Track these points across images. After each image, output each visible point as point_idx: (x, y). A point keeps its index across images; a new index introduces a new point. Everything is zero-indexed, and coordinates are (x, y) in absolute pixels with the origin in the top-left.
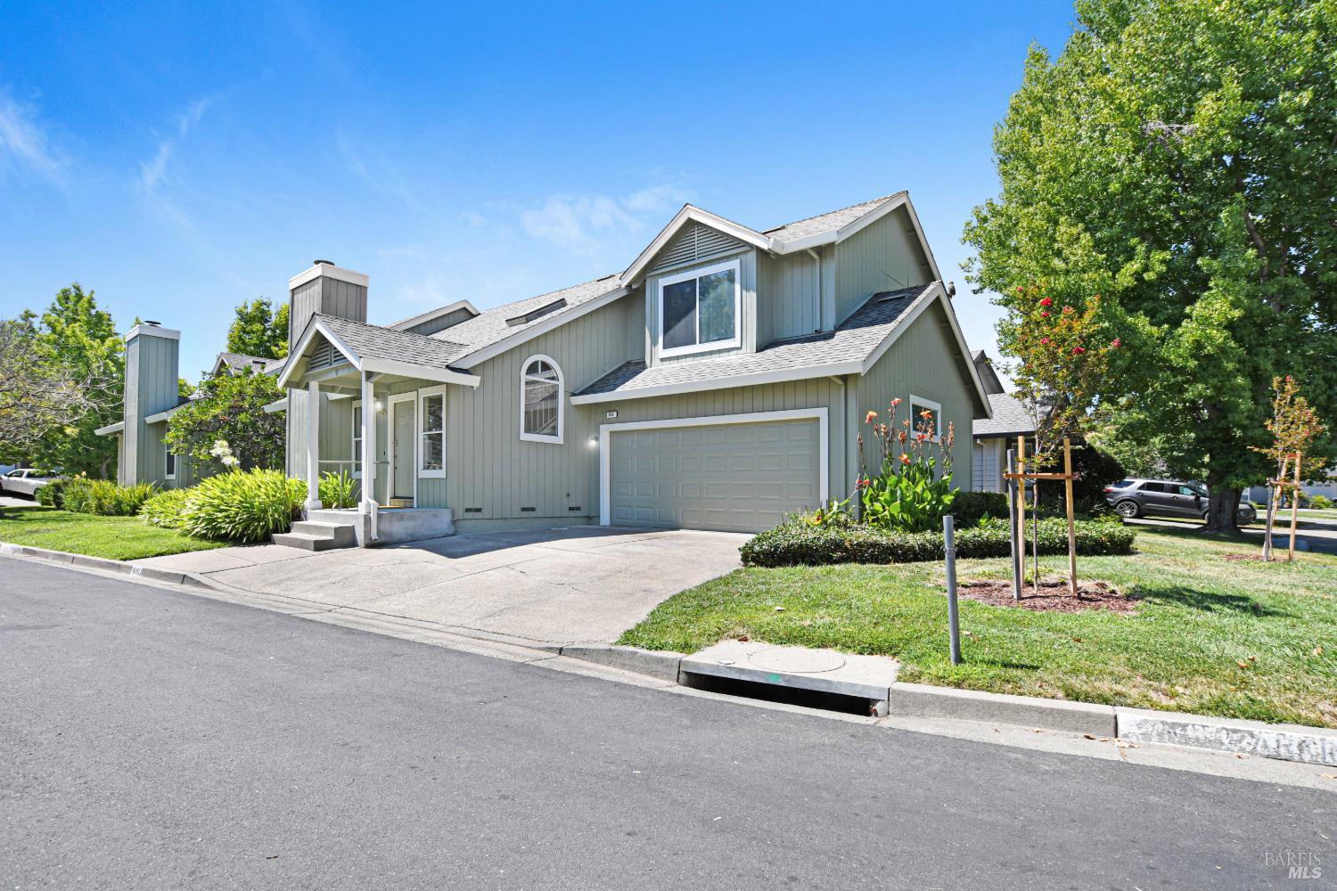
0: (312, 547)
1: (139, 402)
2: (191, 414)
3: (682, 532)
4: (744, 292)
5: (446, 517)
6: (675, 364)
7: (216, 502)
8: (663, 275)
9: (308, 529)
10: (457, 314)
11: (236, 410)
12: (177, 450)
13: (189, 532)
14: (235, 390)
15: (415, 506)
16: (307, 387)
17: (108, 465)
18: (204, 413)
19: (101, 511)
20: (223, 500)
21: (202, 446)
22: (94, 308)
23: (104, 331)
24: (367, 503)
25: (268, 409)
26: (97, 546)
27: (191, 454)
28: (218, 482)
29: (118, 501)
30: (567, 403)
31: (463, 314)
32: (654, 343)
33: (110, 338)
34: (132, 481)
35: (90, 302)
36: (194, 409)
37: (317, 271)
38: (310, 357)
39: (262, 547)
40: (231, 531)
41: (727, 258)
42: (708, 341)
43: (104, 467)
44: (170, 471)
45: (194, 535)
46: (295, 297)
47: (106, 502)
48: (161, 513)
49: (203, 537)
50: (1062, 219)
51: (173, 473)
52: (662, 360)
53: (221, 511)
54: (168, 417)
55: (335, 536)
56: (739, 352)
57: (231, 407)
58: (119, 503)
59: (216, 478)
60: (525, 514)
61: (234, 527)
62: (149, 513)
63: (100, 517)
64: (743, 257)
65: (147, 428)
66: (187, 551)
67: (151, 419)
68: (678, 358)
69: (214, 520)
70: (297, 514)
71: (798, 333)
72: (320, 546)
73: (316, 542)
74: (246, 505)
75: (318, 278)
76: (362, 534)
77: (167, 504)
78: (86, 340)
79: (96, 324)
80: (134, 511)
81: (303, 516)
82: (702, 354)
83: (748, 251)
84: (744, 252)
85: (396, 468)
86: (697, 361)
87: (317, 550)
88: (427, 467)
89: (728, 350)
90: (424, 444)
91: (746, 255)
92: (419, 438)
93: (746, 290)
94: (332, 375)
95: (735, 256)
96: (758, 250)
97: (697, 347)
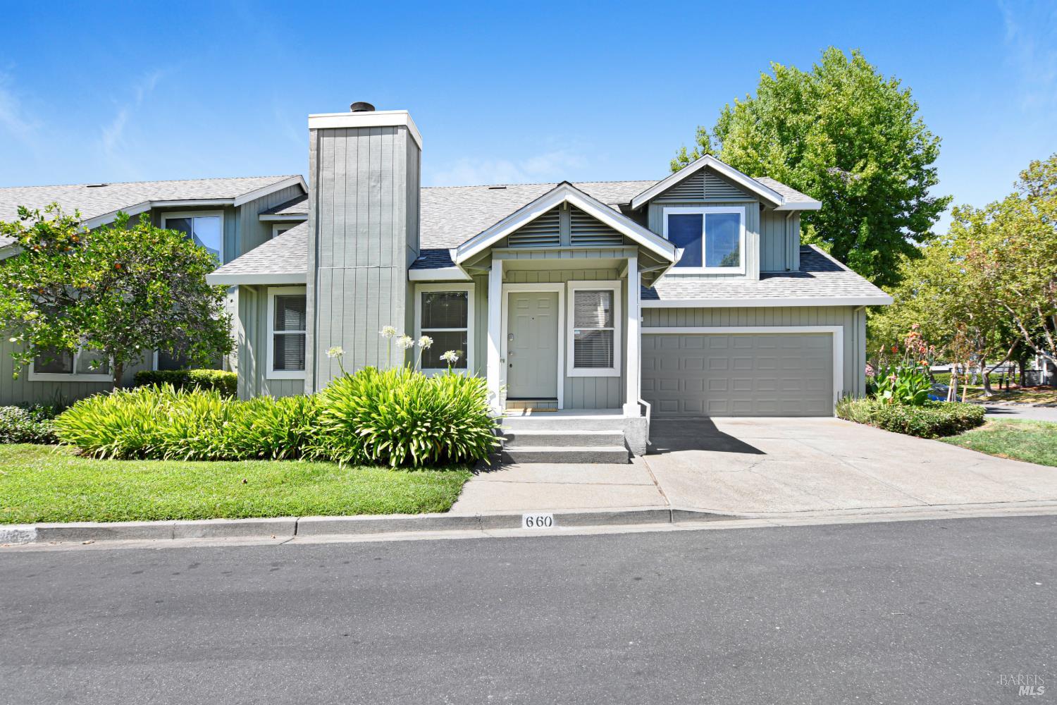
8: (667, 205)
15: (561, 407)
37: (395, 119)
41: (734, 204)
42: (715, 265)
56: (743, 277)
64: (748, 205)
68: (683, 276)
76: (643, 440)
82: (708, 276)
83: (753, 202)
84: (749, 203)
85: (511, 366)
86: (705, 280)
87: (630, 462)
88: (577, 365)
89: (733, 275)
90: (575, 340)
91: (751, 205)
92: (568, 333)
93: (750, 231)
94: (560, 257)
95: (740, 204)
96: (760, 203)
97: (704, 270)
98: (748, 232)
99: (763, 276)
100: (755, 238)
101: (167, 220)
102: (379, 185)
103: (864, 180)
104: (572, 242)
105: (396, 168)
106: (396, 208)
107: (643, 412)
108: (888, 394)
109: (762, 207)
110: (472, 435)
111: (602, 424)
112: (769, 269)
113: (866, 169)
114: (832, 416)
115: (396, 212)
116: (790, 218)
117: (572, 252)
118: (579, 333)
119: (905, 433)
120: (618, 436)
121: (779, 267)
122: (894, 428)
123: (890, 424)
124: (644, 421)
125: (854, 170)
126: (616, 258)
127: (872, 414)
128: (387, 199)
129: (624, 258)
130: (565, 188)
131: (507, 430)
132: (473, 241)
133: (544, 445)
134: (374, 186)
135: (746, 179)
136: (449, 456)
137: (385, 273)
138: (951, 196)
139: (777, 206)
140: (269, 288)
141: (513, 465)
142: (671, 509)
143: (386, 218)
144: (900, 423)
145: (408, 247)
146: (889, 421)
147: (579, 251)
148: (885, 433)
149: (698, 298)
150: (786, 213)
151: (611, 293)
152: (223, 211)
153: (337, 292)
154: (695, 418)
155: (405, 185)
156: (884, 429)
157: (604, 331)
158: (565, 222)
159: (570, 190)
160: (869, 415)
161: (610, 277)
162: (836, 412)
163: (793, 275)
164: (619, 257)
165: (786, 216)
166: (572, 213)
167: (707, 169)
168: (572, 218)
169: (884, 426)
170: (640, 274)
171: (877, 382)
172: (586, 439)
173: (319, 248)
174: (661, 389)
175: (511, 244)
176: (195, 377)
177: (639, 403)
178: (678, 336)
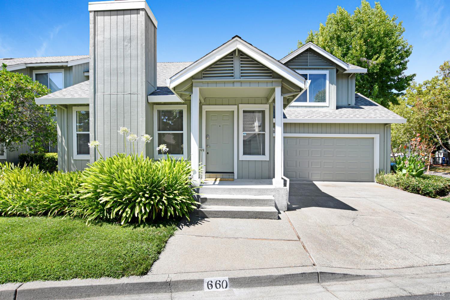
0: (276, 217)
6: (297, 109)
15: (236, 177)
37: (139, 4)
41: (323, 69)
42: (314, 101)
56: (328, 108)
68: (298, 106)
76: (285, 202)
82: (310, 107)
83: (333, 68)
84: (331, 68)
85: (208, 153)
86: (308, 109)
87: (279, 218)
88: (244, 154)
89: (323, 107)
90: (243, 140)
91: (332, 70)
92: (239, 136)
93: (331, 84)
94: (234, 86)
95: (327, 69)
96: (337, 69)
97: (308, 104)
98: (330, 84)
99: (338, 108)
100: (334, 88)
101: (36, 75)
102: (129, 44)
103: (377, 64)
104: (242, 76)
105: (139, 34)
106: (139, 58)
107: (285, 185)
108: (404, 171)
109: (337, 71)
110: (177, 201)
111: (261, 192)
112: (340, 104)
113: (379, 59)
114: (373, 182)
115: (139, 61)
116: (350, 78)
117: (241, 82)
118: (246, 135)
119: (419, 194)
120: (271, 200)
121: (345, 103)
122: (412, 191)
123: (410, 189)
124: (286, 190)
125: (373, 59)
126: (268, 87)
127: (397, 182)
128: (134, 52)
129: (273, 87)
130: (237, 40)
131: (203, 195)
132: (180, 74)
133: (225, 205)
134: (127, 45)
135: (329, 55)
136: (162, 216)
137: (134, 97)
138: (415, 74)
139: (345, 70)
140: (73, 107)
141: (206, 219)
142: (319, 271)
143: (134, 63)
144: (416, 189)
145: (147, 82)
146: (409, 186)
147: (246, 82)
148: (406, 193)
149: (306, 118)
150: (349, 74)
151: (263, 112)
152: (64, 69)
153: (107, 109)
154: (304, 182)
155: (144, 44)
156: (405, 191)
157: (259, 134)
158: (237, 63)
159: (240, 42)
160: (396, 182)
161: (263, 102)
162: (375, 180)
163: (352, 107)
164: (270, 86)
165: (349, 76)
166: (241, 58)
167: (310, 50)
168: (241, 61)
169: (406, 189)
170: (282, 97)
171: (397, 164)
172: (251, 202)
173: (96, 82)
174: (287, 166)
175: (204, 77)
176: (47, 157)
177: (282, 178)
178: (295, 138)
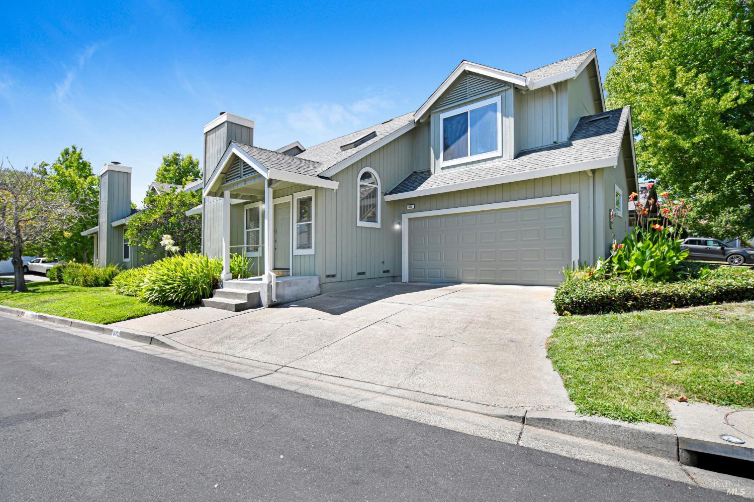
0: (234, 309)
1: (108, 213)
2: (140, 219)
3: (463, 286)
4: (504, 118)
5: (315, 282)
6: (452, 171)
7: (165, 278)
8: (443, 111)
9: (227, 295)
10: (293, 150)
11: (167, 215)
12: (132, 242)
13: (147, 299)
14: (167, 203)
15: (291, 274)
16: (222, 195)
17: (87, 254)
18: (148, 218)
19: (86, 284)
20: (168, 276)
21: (147, 240)
22: (81, 159)
23: (87, 173)
24: (269, 275)
25: (188, 213)
26: (87, 313)
27: (140, 245)
28: (165, 264)
29: (96, 277)
30: (382, 199)
31: (296, 151)
32: (437, 157)
33: (90, 177)
34: (104, 263)
35: (79, 154)
36: (141, 216)
37: (224, 118)
38: (225, 174)
39: (196, 308)
40: (175, 298)
41: (491, 96)
42: (477, 153)
43: (85, 255)
44: (126, 256)
45: (150, 302)
46: (208, 137)
47: (89, 278)
48: (125, 285)
49: (156, 303)
50: (678, 69)
51: (128, 258)
52: (443, 169)
53: (169, 284)
54: (127, 221)
55: (248, 300)
56: (500, 159)
57: (164, 213)
58: (97, 278)
59: (162, 261)
60: (360, 277)
61: (177, 295)
62: (117, 285)
63: (86, 289)
64: (503, 94)
65: (112, 229)
66: (147, 315)
67: (115, 224)
68: (454, 166)
69: (163, 291)
70: (215, 284)
71: (539, 145)
72: (239, 308)
73: (236, 305)
74: (185, 279)
75: (224, 123)
76: (266, 298)
77: (128, 280)
78: (76, 179)
79: (82, 169)
80: (107, 283)
81: (220, 285)
82: (472, 163)
83: (508, 90)
84: (505, 90)
86: (469, 168)
87: (237, 311)
88: (299, 247)
89: (492, 159)
90: (297, 231)
91: (506, 93)
92: (293, 229)
93: (506, 116)
95: (496, 94)
96: (516, 88)
97: (469, 158)
100: (510, 122)
104: (244, 175)
109: (515, 92)
112: (522, 148)
116: (556, 93)
117: (245, 181)
118: (299, 226)
121: (548, 141)
129: (263, 180)
158: (242, 163)
159: (233, 146)
167: (469, 73)
175: (227, 181)
